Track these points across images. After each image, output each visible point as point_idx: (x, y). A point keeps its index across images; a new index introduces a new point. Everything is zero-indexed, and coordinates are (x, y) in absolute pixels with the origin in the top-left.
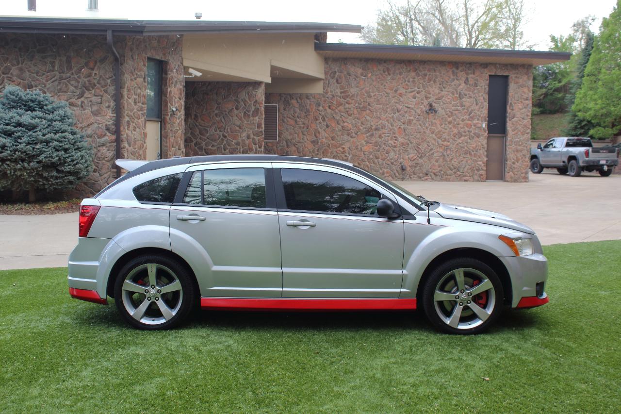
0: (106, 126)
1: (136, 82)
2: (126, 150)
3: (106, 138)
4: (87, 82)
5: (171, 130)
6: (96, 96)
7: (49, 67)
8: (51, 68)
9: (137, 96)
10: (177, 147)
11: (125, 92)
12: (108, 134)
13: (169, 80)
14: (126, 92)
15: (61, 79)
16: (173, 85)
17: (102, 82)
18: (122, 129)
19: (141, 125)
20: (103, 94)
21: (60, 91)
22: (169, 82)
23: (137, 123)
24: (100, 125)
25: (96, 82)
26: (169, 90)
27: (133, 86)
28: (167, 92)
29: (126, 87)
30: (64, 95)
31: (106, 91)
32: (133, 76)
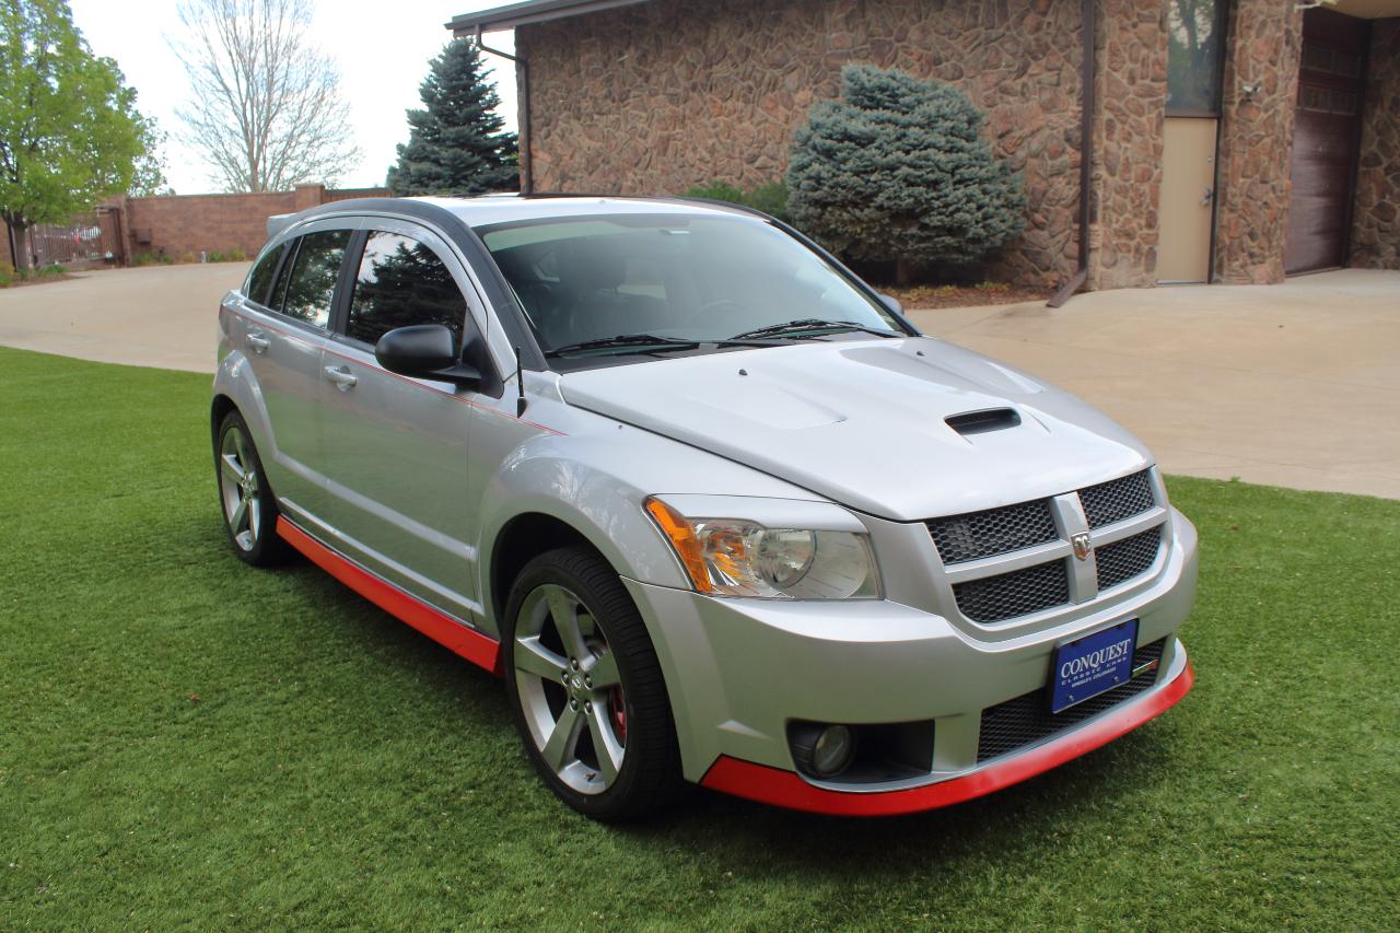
0: (1066, 132)
1: (1136, 34)
2: (1101, 182)
3: (1065, 158)
4: (1033, 43)
5: (1241, 138)
6: (1050, 70)
7: (969, 20)
8: (972, 21)
9: (1139, 65)
10: (1258, 176)
11: (1104, 58)
12: (1069, 149)
13: (1242, 22)
14: (1107, 57)
15: (989, 41)
16: (1253, 33)
17: (1061, 39)
18: (1095, 137)
19: (1148, 127)
20: (1063, 65)
21: (987, 65)
22: (1240, 25)
23: (1133, 124)
24: (1055, 132)
25: (1049, 40)
26: (1239, 44)
27: (1126, 43)
28: (1234, 50)
29: (1107, 46)
30: (992, 73)
31: (1068, 59)
32: (1129, 18)
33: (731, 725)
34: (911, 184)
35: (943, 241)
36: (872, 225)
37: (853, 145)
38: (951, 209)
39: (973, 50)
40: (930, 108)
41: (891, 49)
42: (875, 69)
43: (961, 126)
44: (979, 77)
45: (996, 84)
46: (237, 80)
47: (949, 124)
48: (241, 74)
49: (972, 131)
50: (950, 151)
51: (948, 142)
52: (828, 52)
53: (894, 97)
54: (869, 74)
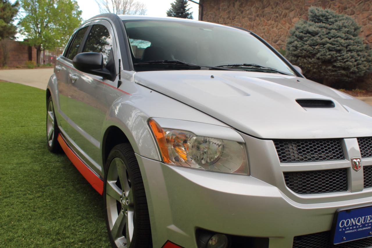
15: (366, 1)
33: (173, 227)
34: (330, 50)
35: (341, 72)
36: (315, 65)
37: (310, 35)
38: (345, 60)
39: (360, 4)
40: (340, 23)
41: (328, 3)
42: (321, 9)
43: (351, 30)
44: (361, 15)
45: (367, 17)
46: (114, 10)
47: (347, 29)
48: (115, 8)
49: (355, 33)
50: (346, 39)
51: (346, 36)
52: (306, 4)
53: (327, 19)
54: (318, 11)
